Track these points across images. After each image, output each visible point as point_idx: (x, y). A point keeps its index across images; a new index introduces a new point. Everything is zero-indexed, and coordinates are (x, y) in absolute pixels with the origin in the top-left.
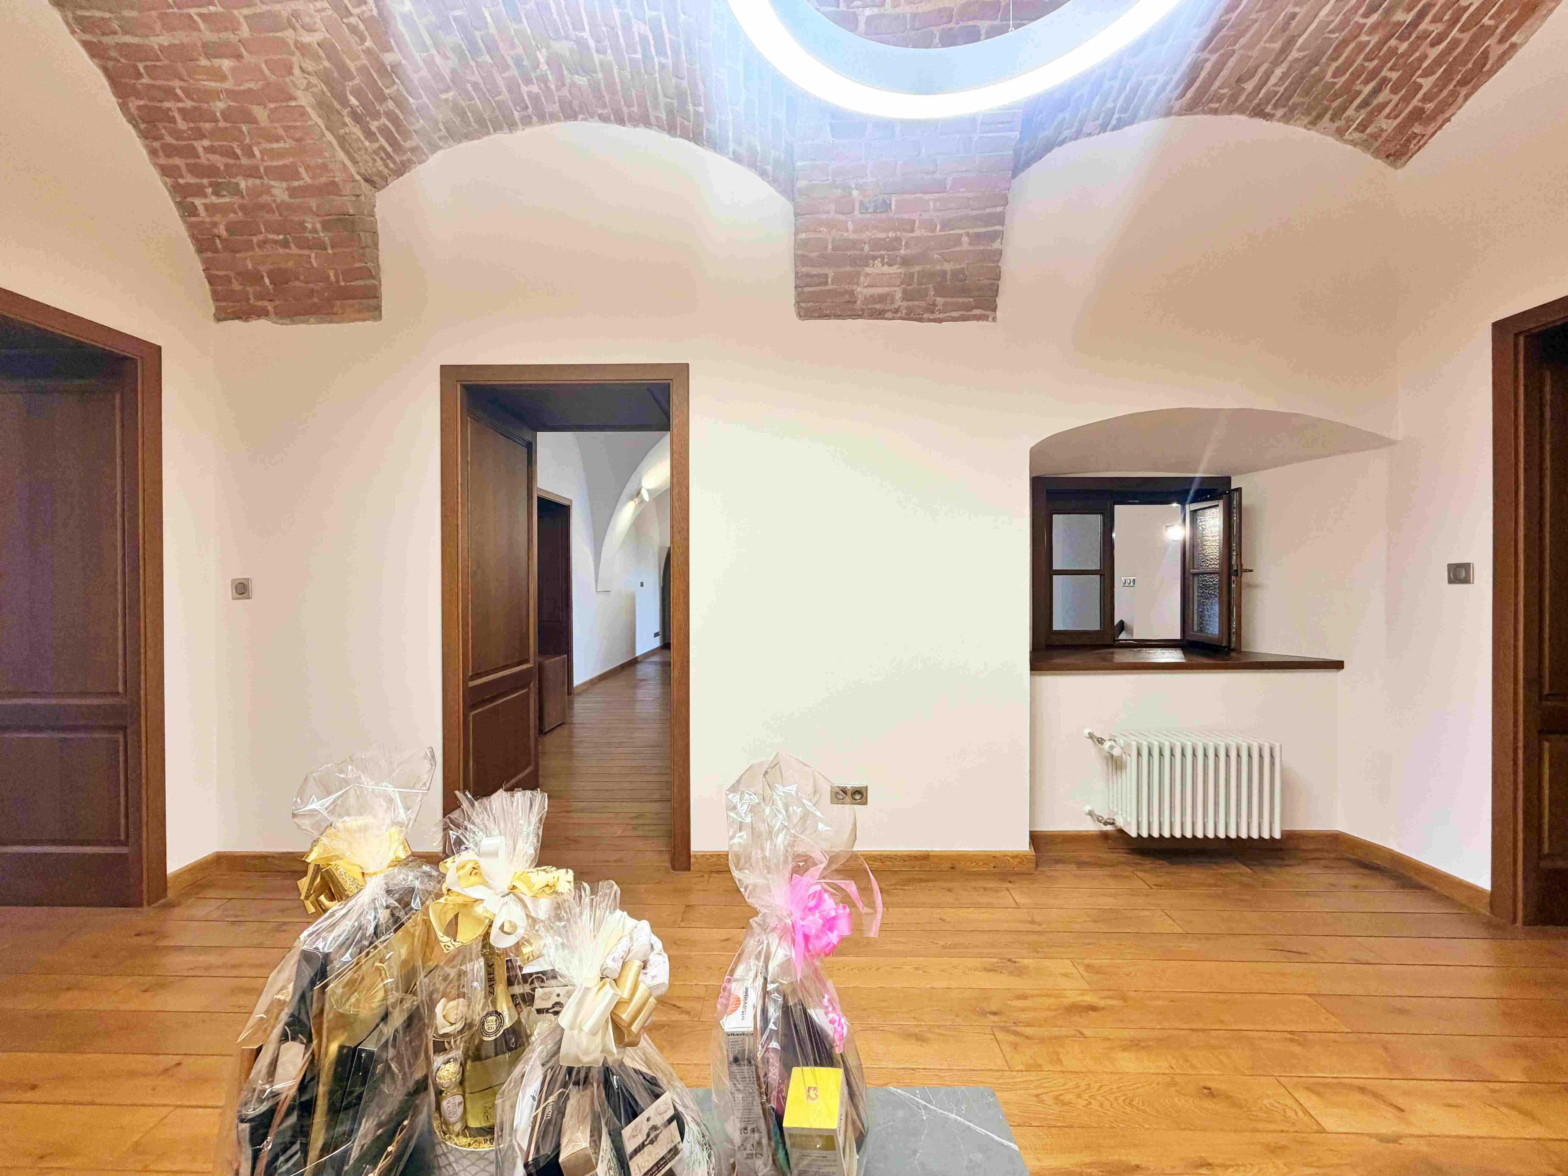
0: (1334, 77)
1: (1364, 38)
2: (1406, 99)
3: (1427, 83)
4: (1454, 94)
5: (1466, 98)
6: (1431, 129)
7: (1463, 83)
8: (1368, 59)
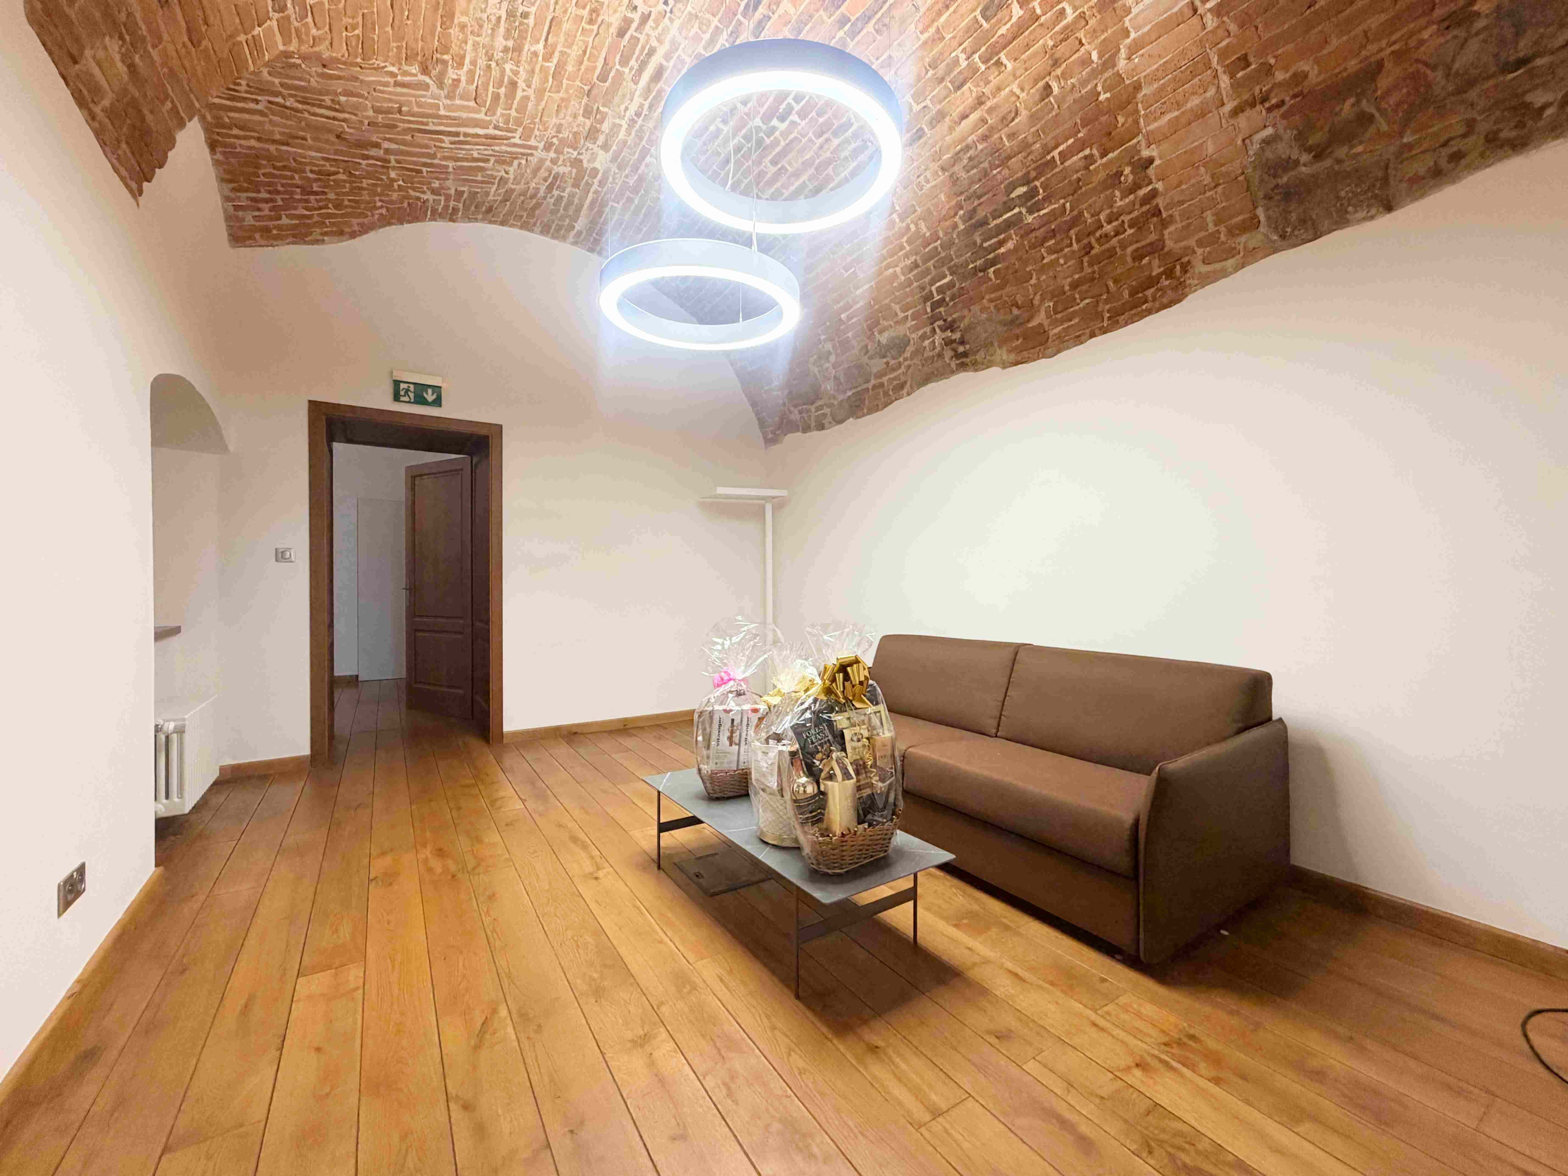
0: (264, 175)
1: (297, 176)
2: (271, 219)
3: (285, 221)
4: (287, 236)
5: (288, 244)
6: (263, 242)
7: (294, 236)
8: (283, 185)
